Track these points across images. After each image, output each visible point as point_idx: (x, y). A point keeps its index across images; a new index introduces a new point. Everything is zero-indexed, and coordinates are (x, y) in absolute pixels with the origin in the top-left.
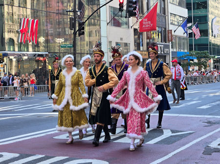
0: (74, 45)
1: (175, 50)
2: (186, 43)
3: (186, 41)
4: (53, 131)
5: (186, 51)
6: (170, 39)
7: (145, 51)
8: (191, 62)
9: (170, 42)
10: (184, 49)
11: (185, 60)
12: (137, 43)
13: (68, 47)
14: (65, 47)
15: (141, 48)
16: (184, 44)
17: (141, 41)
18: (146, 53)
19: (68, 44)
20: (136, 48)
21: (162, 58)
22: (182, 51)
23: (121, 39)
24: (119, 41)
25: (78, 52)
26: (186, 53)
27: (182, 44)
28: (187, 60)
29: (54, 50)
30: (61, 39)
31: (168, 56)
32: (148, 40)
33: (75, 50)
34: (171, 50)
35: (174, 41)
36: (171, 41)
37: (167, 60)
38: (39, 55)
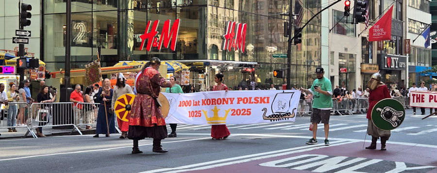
0: (289, 55)
1: (413, 64)
2: (428, 56)
3: (427, 54)
4: (260, 156)
5: (427, 65)
6: (407, 51)
7: (374, 65)
8: (434, 79)
9: (407, 55)
10: (425, 63)
11: (426, 76)
12: (365, 55)
13: (282, 57)
14: (278, 57)
15: (370, 60)
16: (425, 58)
17: (370, 52)
18: (375, 66)
19: (282, 53)
20: (364, 60)
21: (396, 73)
22: (422, 65)
23: (346, 49)
24: (343, 51)
25: (293, 63)
26: (427, 68)
27: (422, 58)
28: (429, 76)
29: (265, 60)
30: (273, 48)
31: (404, 71)
32: (379, 52)
33: (289, 61)
34: (408, 64)
35: (412, 53)
36: (409, 52)
37: (402, 76)
38: (246, 66)
